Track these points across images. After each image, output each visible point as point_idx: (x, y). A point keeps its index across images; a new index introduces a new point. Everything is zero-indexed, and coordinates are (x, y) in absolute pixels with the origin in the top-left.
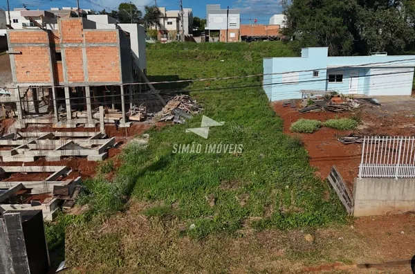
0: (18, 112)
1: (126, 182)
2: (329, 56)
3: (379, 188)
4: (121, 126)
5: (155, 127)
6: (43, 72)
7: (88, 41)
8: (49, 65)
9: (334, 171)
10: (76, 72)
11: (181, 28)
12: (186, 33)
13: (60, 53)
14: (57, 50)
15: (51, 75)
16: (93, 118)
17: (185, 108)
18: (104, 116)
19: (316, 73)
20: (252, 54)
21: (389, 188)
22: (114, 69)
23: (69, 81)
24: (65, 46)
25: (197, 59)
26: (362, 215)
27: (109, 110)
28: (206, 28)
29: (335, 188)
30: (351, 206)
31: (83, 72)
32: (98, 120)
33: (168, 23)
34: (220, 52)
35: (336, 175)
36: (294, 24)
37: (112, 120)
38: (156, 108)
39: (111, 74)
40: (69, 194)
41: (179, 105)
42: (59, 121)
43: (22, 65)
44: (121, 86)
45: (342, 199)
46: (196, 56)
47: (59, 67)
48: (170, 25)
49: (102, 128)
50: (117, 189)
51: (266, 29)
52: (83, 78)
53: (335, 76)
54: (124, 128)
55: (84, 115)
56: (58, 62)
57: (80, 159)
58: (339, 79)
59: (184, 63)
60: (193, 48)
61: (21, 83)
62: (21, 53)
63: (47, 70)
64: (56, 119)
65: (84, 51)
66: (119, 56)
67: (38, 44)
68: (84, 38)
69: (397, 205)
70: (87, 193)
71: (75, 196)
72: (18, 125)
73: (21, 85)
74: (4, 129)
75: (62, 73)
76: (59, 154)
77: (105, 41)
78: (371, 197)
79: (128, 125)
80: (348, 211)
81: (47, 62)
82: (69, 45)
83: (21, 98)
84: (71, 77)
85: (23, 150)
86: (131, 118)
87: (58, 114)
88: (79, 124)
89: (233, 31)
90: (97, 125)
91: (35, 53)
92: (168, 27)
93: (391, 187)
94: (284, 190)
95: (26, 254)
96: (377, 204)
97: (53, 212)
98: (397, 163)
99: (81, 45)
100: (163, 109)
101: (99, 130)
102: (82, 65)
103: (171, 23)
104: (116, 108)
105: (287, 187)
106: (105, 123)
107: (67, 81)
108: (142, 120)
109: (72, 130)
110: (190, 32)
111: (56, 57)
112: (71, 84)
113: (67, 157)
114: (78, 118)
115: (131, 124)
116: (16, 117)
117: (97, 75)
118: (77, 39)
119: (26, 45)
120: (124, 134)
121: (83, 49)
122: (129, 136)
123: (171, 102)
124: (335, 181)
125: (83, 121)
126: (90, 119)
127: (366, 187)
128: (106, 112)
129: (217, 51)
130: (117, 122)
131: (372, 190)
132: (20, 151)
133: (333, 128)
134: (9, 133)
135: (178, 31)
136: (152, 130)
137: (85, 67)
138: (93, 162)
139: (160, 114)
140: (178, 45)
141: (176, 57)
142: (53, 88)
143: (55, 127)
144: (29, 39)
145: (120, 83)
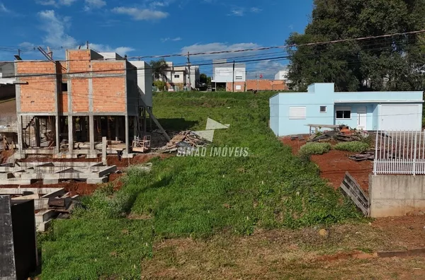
0: (19, 146)
1: (127, 197)
2: (335, 91)
3: (397, 186)
4: (124, 156)
5: (159, 157)
6: (48, 102)
7: (95, 72)
8: (55, 95)
9: (347, 178)
10: (81, 102)
11: (188, 82)
12: (193, 86)
13: (66, 84)
14: (64, 81)
15: (55, 105)
16: (95, 149)
17: (191, 142)
18: (107, 147)
19: (323, 109)
20: (258, 102)
21: (406, 185)
22: (119, 100)
23: (73, 111)
24: (71, 76)
25: (203, 106)
26: (380, 215)
27: (113, 142)
28: (212, 81)
29: (349, 194)
30: (367, 206)
31: (88, 102)
32: (101, 150)
33: (175, 76)
34: (226, 100)
35: (350, 181)
36: (300, 69)
37: (114, 151)
38: (161, 143)
39: (116, 104)
40: (65, 206)
41: (184, 139)
42: (60, 151)
43: (27, 95)
44: (126, 116)
45: (357, 203)
46: (202, 104)
47: (64, 98)
48: (177, 78)
49: (104, 158)
50: (117, 204)
51: (272, 84)
52: (88, 108)
53: (343, 111)
54: (126, 159)
55: (86, 146)
56: (64, 93)
57: (78, 183)
58: (347, 115)
59: (190, 110)
60: (200, 96)
61: (24, 113)
62: (27, 83)
63: (51, 100)
64: (58, 149)
65: (90, 81)
66: (125, 86)
67: (45, 75)
68: (91, 69)
69: (417, 205)
70: (84, 207)
71: (70, 208)
72: (18, 156)
73: (24, 115)
74: (3, 160)
75: (67, 104)
76: (58, 177)
77: (112, 72)
78: (388, 196)
79: (131, 156)
80: (364, 212)
81: (53, 92)
82: (76, 75)
83: (23, 129)
84: (75, 107)
85: (20, 173)
86: (134, 149)
87: (60, 145)
88: (80, 155)
89: (239, 84)
90: (99, 155)
92: (175, 80)
93: (409, 184)
94: (294, 197)
95: (12, 243)
96: (395, 204)
97: (45, 222)
98: (413, 158)
99: (88, 75)
100: (168, 144)
101: (101, 160)
102: (87, 95)
103: (178, 76)
104: (119, 139)
105: (298, 193)
106: (107, 154)
107: (70, 111)
108: (146, 152)
109: (73, 160)
110: (197, 86)
111: (62, 88)
112: (75, 113)
113: (66, 180)
114: (80, 148)
115: (134, 155)
116: (16, 149)
117: (102, 105)
118: (84, 69)
120: (127, 165)
123: (175, 137)
124: (348, 187)
125: (85, 152)
126: (92, 150)
127: (383, 184)
128: (109, 143)
129: (223, 99)
130: (120, 153)
131: (389, 188)
132: (16, 175)
133: (343, 150)
134: (8, 163)
135: (185, 84)
136: (155, 159)
137: (91, 97)
138: (92, 185)
139: (164, 148)
140: (184, 94)
141: (182, 104)
142: (57, 118)
143: (56, 157)
144: (37, 69)
145: (125, 113)
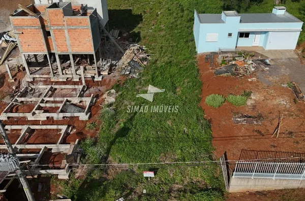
2: (240, 22)
3: (243, 182)
4: (96, 80)
5: (118, 81)
6: (40, 46)
7: (68, 25)
8: (43, 41)
10: (62, 46)
13: (49, 32)
14: (47, 29)
15: (45, 47)
16: (76, 74)
17: (138, 59)
18: (84, 73)
19: (230, 35)
21: (248, 182)
22: (88, 44)
23: (58, 51)
24: (52, 28)
27: (87, 67)
31: (67, 46)
32: (80, 75)
37: (89, 76)
39: (87, 47)
40: (75, 160)
41: (133, 58)
42: (54, 76)
43: (24, 41)
44: (94, 54)
47: (50, 41)
49: (83, 82)
52: (68, 49)
55: (70, 72)
56: (49, 37)
61: (25, 52)
62: (23, 33)
63: (42, 44)
65: (66, 31)
66: (91, 34)
67: (33, 27)
68: (65, 23)
71: (78, 161)
72: (28, 78)
73: (25, 54)
75: (52, 45)
76: (62, 115)
77: (80, 25)
79: (100, 79)
81: (42, 39)
82: (56, 28)
84: (59, 49)
85: (38, 111)
86: (102, 73)
88: (68, 78)
90: (80, 79)
91: (32, 33)
97: (68, 174)
98: (253, 172)
99: (64, 28)
100: (123, 58)
102: (65, 41)
106: (85, 78)
107: (56, 51)
108: (109, 74)
109: (63, 82)
111: (47, 34)
112: (60, 53)
113: (67, 117)
114: (67, 74)
115: (102, 79)
117: (77, 47)
118: (60, 23)
119: (25, 28)
120: (98, 85)
121: (65, 31)
122: (101, 86)
125: (70, 76)
128: (85, 69)
130: (93, 77)
131: (239, 182)
132: (36, 112)
137: (68, 42)
138: (83, 122)
139: (120, 63)
142: (48, 56)
143: (52, 80)
144: (27, 23)
145: (93, 53)
